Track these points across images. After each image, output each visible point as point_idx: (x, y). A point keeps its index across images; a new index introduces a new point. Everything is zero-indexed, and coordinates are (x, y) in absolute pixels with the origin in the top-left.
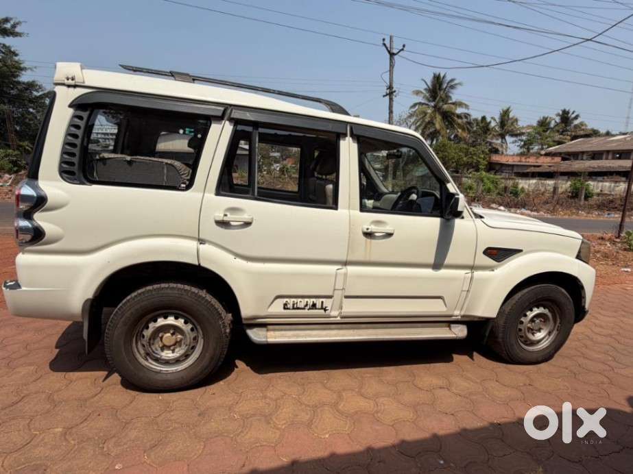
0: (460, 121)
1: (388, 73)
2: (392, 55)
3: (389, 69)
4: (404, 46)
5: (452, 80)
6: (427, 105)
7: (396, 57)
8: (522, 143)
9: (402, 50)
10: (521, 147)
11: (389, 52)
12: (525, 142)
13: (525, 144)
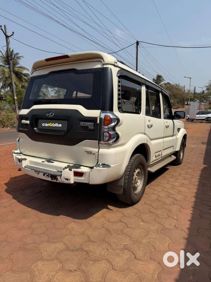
0: (25, 78)
1: (6, 47)
2: (7, 37)
3: (6, 45)
4: (13, 33)
5: (17, 54)
6: (4, 66)
7: (10, 38)
8: (56, 91)
9: (12, 35)
10: (55, 94)
11: (5, 34)
12: (57, 91)
13: (57, 92)
